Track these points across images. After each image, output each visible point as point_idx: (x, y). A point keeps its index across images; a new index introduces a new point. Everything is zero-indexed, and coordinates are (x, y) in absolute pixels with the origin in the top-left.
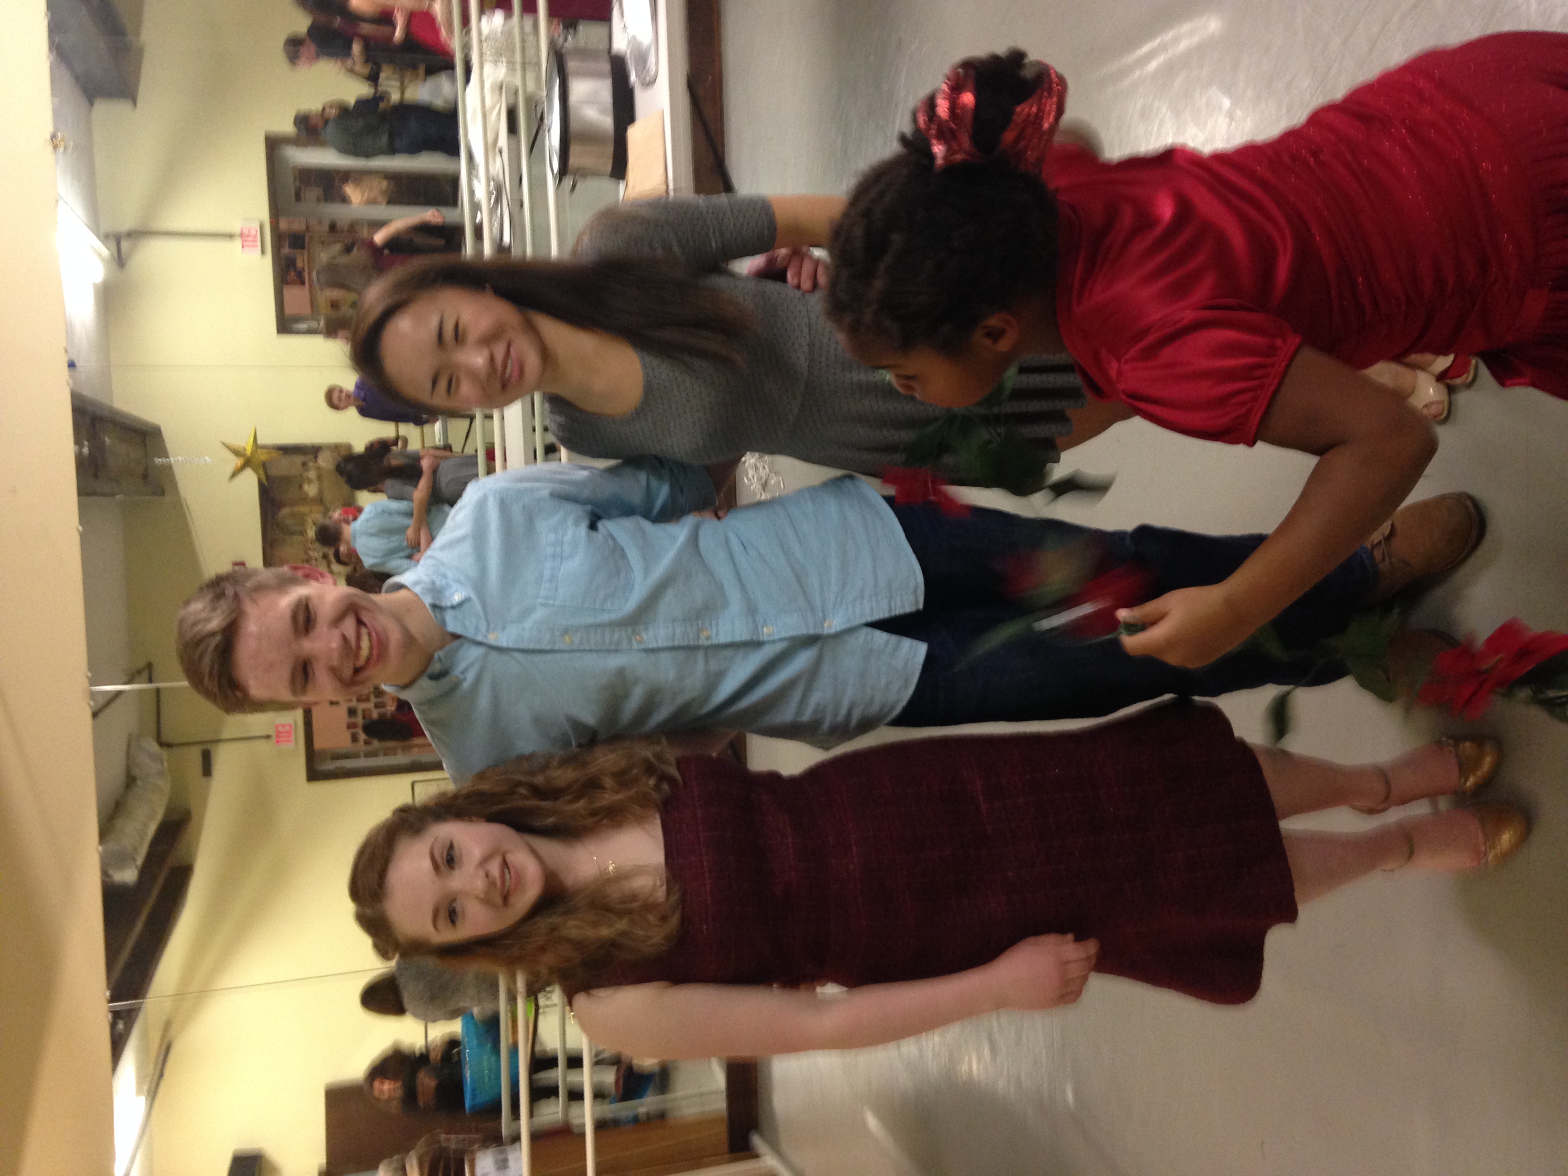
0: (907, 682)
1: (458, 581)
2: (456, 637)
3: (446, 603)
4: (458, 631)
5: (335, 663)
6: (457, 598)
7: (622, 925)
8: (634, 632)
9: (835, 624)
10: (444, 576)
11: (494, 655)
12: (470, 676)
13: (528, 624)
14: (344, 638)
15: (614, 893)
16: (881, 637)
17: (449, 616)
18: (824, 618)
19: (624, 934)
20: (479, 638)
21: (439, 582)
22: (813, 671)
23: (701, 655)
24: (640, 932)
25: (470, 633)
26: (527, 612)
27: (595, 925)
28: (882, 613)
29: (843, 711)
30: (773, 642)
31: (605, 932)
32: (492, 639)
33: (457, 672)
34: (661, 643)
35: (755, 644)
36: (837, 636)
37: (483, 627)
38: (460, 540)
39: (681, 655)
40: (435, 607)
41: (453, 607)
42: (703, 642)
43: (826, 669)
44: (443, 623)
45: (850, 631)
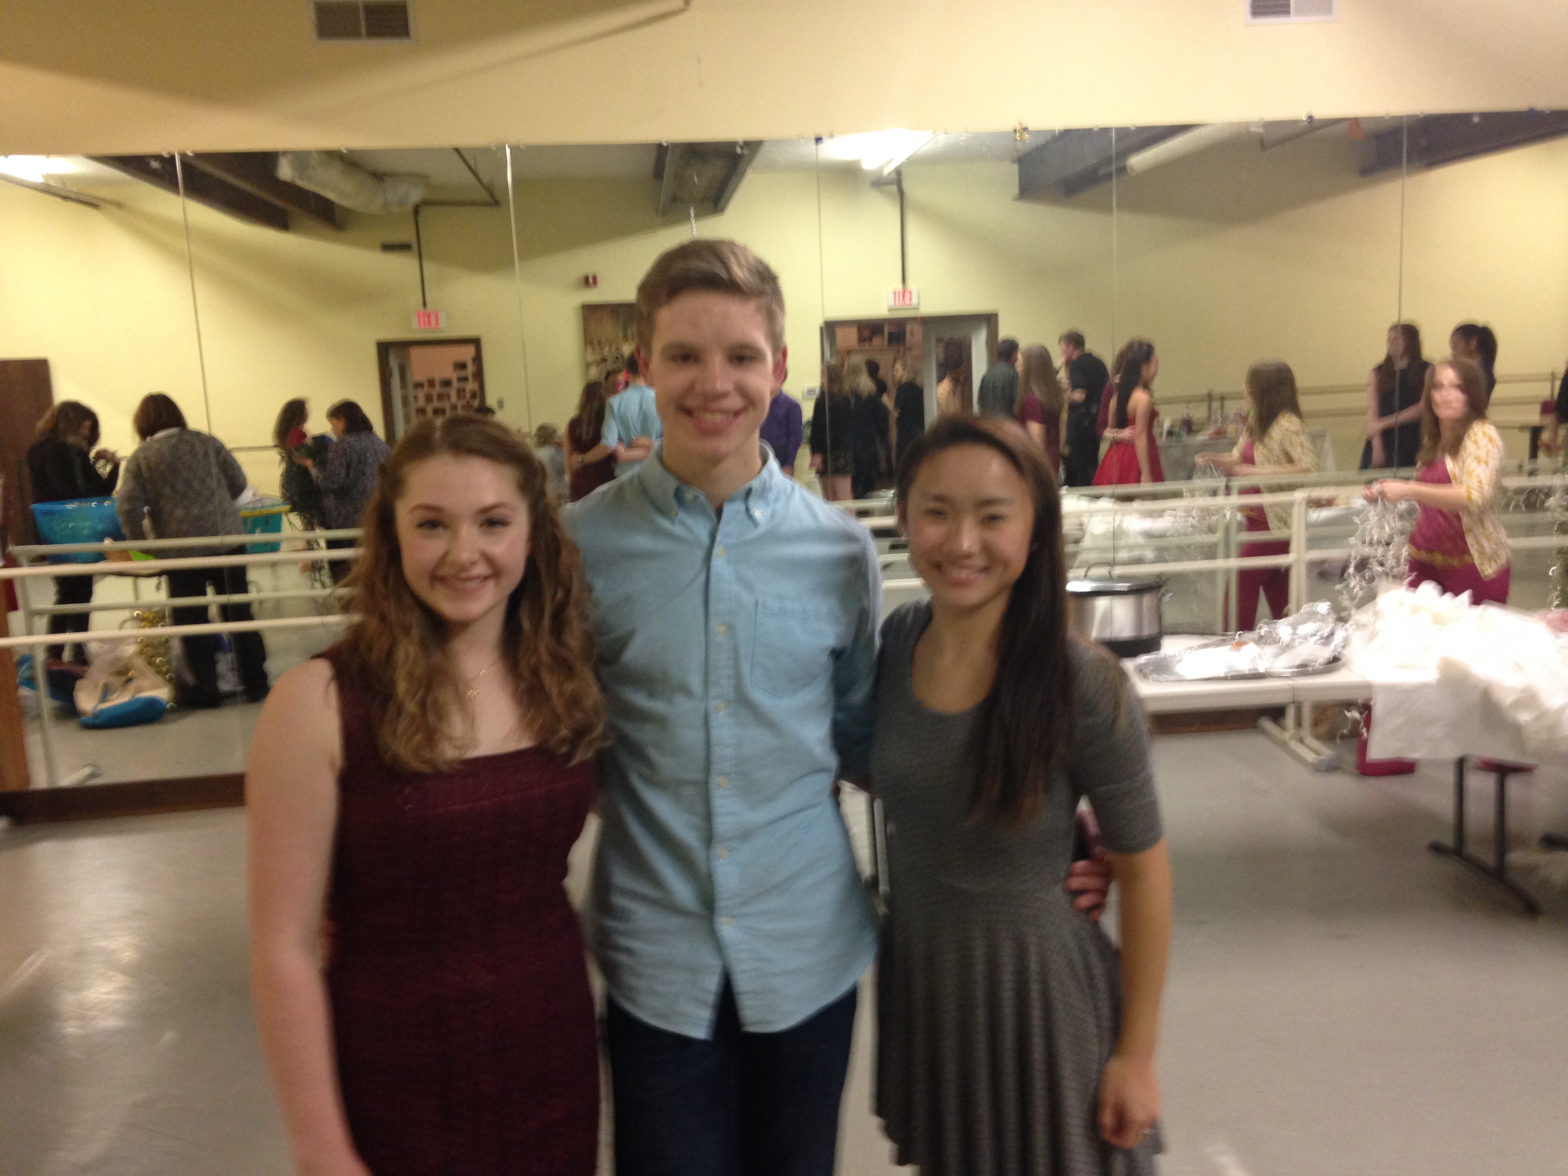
0: (664, 1016)
1: (773, 515)
2: (719, 512)
3: (751, 503)
4: (725, 515)
5: (698, 388)
6: (758, 513)
7: (411, 707)
8: (728, 701)
9: (727, 929)
10: (776, 500)
11: (700, 554)
12: (678, 529)
13: (736, 588)
14: (724, 395)
15: (445, 695)
16: (712, 984)
17: (739, 506)
18: (734, 917)
19: (400, 710)
20: (719, 538)
21: (771, 496)
22: (670, 907)
23: (698, 776)
24: (401, 727)
25: (723, 527)
26: (748, 586)
27: (410, 675)
28: (742, 984)
29: (624, 942)
30: (708, 859)
31: (402, 687)
32: (718, 550)
33: (682, 515)
34: (715, 735)
35: (709, 838)
36: (712, 934)
37: (732, 541)
38: (814, 515)
39: (700, 754)
40: (749, 492)
41: (747, 510)
42: (716, 780)
43: (674, 922)
44: (732, 499)
45: (719, 947)
